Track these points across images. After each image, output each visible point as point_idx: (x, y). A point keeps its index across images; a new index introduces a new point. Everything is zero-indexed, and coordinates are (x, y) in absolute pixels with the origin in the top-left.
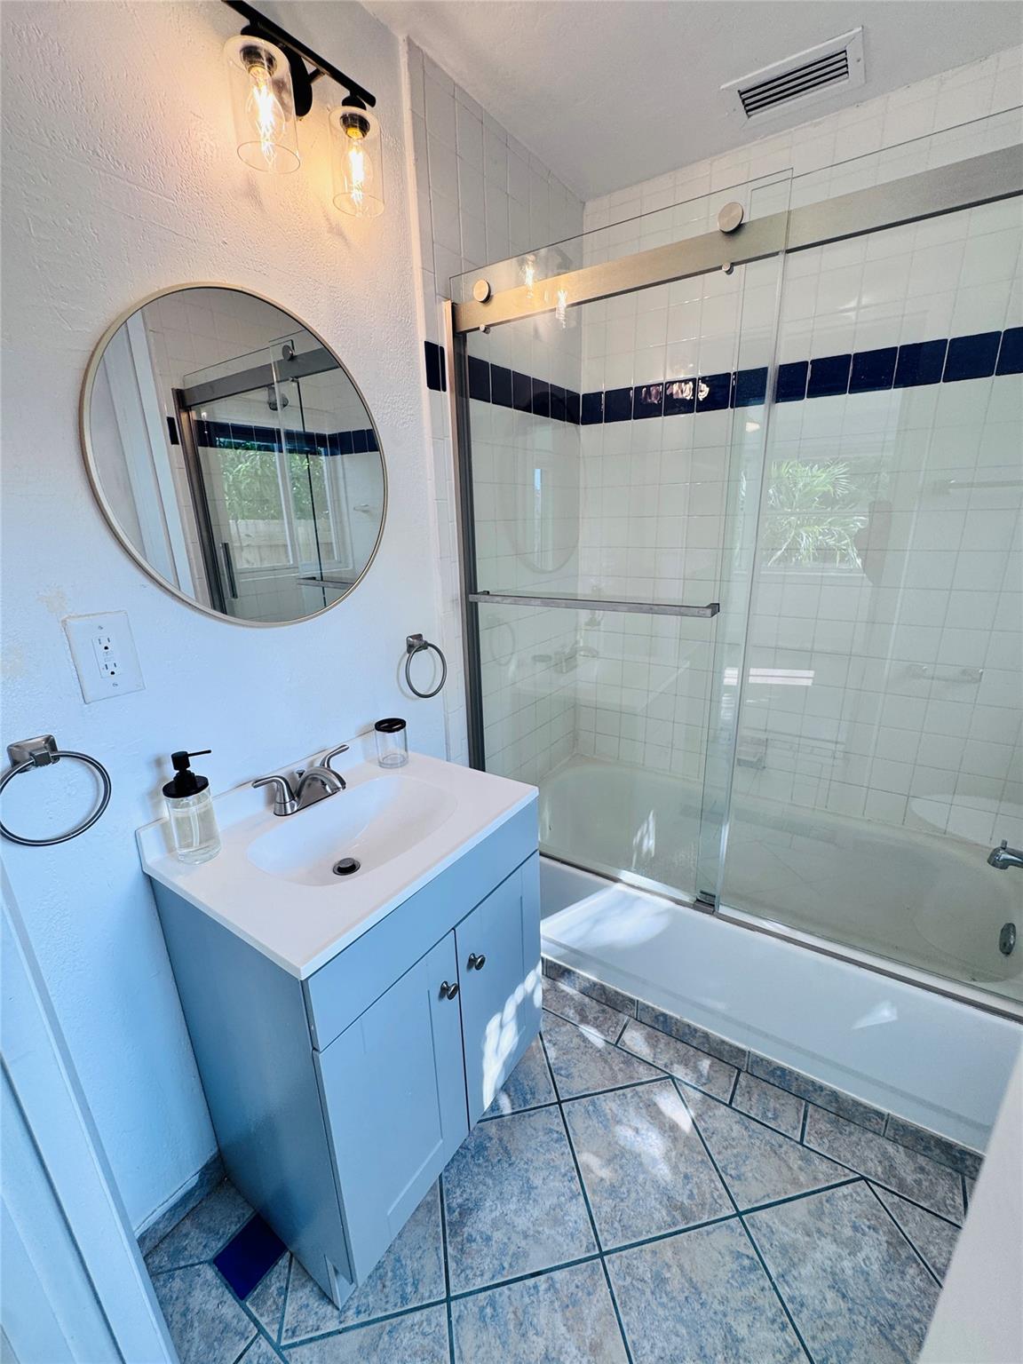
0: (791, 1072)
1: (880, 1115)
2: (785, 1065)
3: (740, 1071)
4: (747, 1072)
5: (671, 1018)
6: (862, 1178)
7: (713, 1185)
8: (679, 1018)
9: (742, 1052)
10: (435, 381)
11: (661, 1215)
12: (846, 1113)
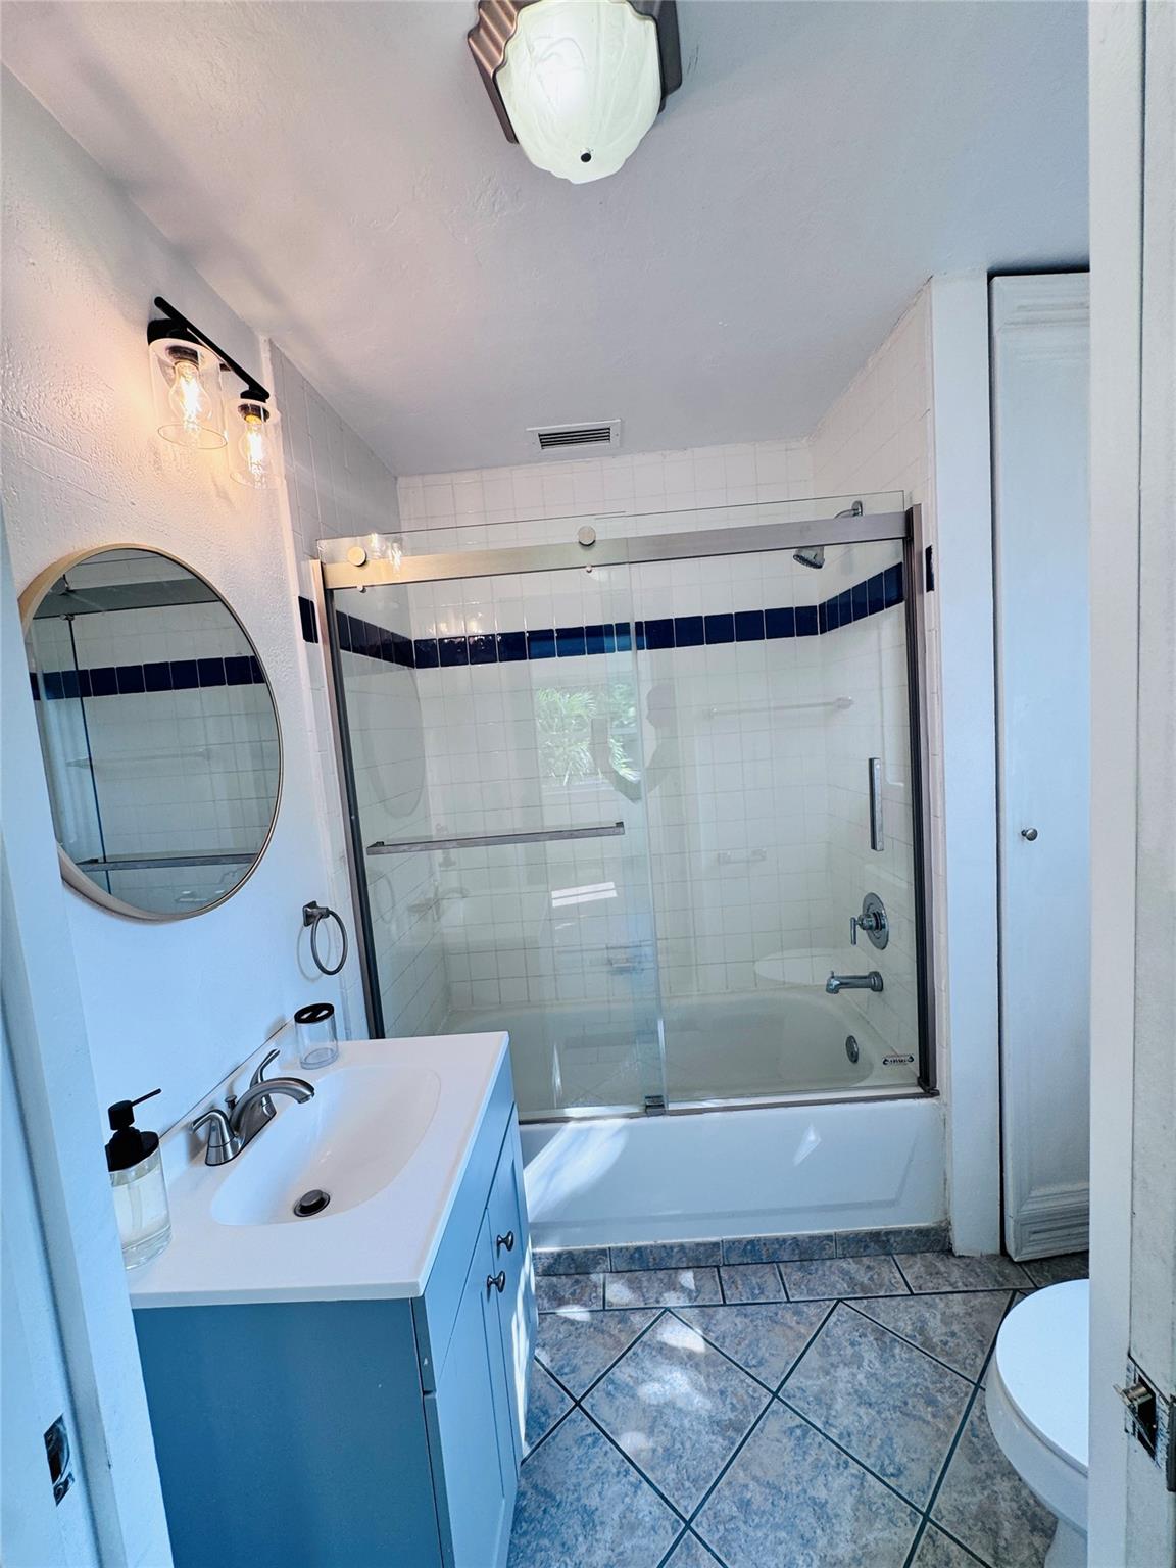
0: (759, 1240)
1: (829, 1238)
2: (751, 1236)
3: (718, 1267)
4: (724, 1265)
5: (646, 1248)
6: (839, 1300)
7: (745, 1385)
8: (652, 1243)
9: (715, 1245)
10: (309, 635)
11: (719, 1443)
12: (807, 1252)
